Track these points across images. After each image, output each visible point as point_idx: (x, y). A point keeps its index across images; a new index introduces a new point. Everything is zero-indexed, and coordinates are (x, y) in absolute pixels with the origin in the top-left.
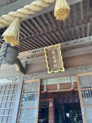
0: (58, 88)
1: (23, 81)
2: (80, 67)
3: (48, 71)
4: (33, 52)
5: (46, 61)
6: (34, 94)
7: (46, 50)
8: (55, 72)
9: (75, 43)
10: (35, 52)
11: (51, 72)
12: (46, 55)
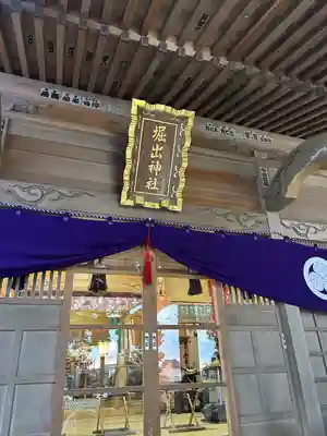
3: (124, 195)
4: (45, 94)
8: (148, 205)
10: (55, 96)
11: (131, 202)
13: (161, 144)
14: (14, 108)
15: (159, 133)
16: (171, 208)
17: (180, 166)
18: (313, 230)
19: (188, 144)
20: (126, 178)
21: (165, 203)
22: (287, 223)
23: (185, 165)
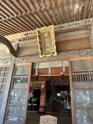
3: (40, 55)
4: (25, 35)
7: (38, 32)
8: (47, 56)
10: (27, 34)
11: (42, 56)
12: (38, 38)
13: (47, 37)
14: (19, 41)
16: (53, 55)
23: (55, 41)
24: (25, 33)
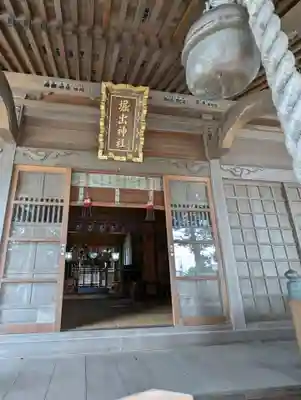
0: (117, 199)
1: (14, 165)
2: (174, 161)
3: (100, 152)
4: (47, 85)
5: (102, 124)
6: (51, 207)
8: (117, 158)
9: (165, 99)
10: (54, 86)
11: (105, 157)
12: (103, 107)
13: (126, 113)
14: (27, 97)
15: (124, 106)
16: (134, 160)
17: (140, 128)
18: (245, 172)
19: (145, 112)
20: (101, 140)
21: (130, 156)
22: (225, 167)
23: (143, 128)
24: (45, 79)
